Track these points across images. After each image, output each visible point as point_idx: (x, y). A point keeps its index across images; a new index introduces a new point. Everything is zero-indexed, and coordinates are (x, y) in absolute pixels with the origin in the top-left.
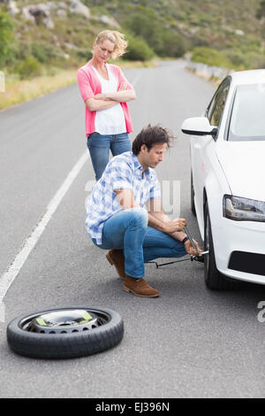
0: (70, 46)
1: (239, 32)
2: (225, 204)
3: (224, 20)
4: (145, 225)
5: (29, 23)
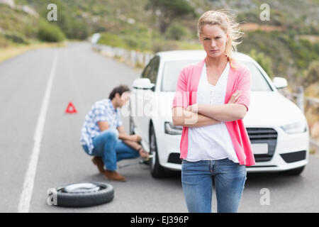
1: (131, 21)
2: (165, 126)
3: (119, 11)
4: (117, 138)
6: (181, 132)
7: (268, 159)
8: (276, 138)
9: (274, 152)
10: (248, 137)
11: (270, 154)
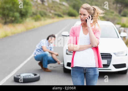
0: (52, 11)
2: (67, 51)
5: (40, 4)
6: (72, 54)
7: (107, 66)
8: (111, 58)
9: (110, 64)
10: (101, 57)
11: (108, 64)
